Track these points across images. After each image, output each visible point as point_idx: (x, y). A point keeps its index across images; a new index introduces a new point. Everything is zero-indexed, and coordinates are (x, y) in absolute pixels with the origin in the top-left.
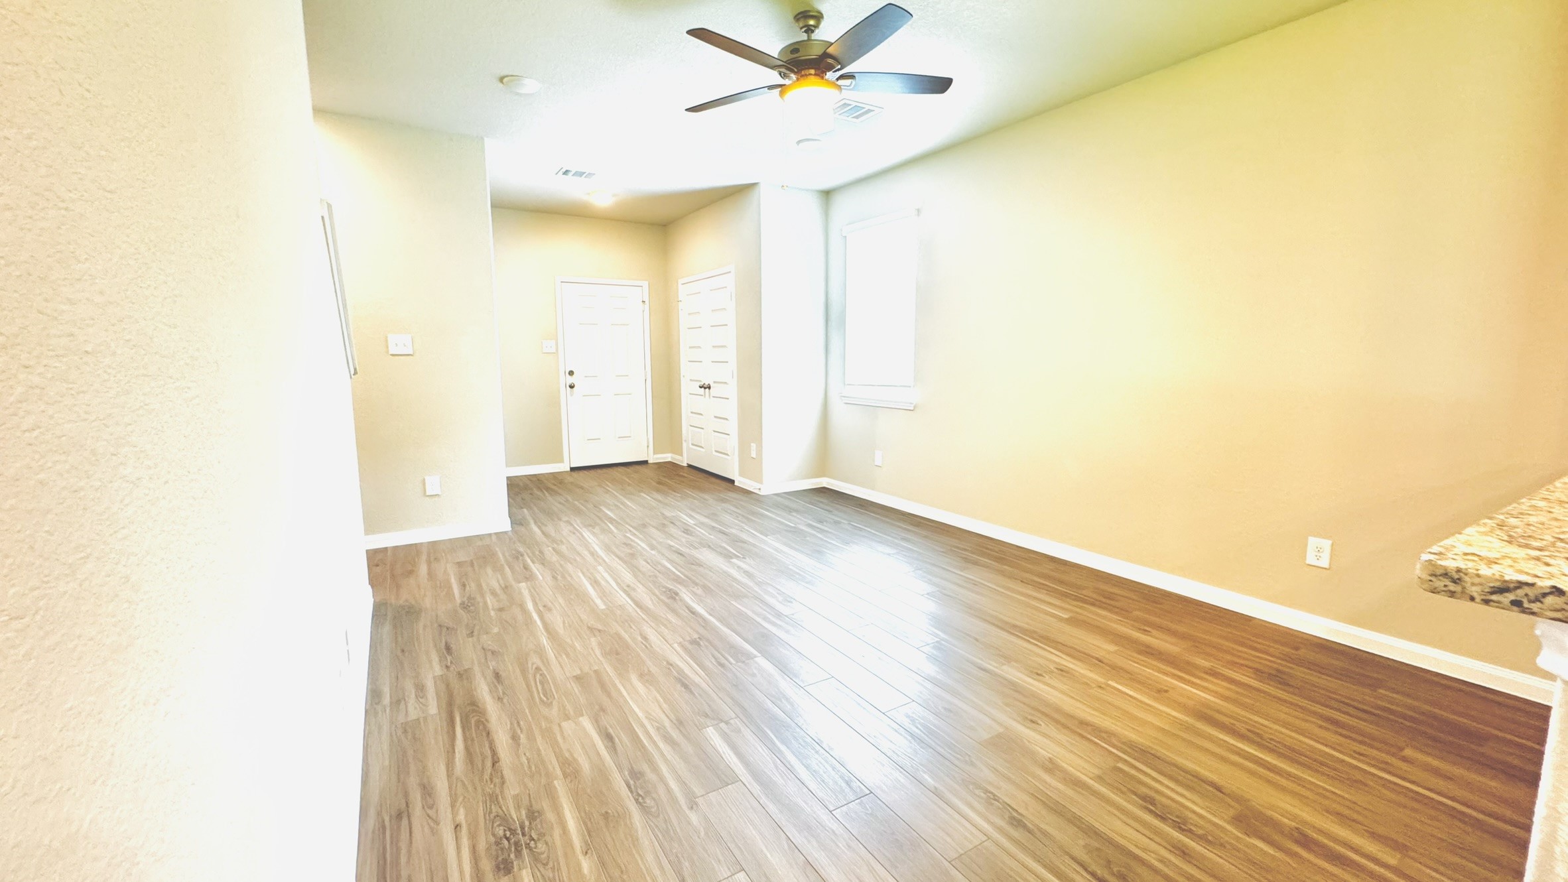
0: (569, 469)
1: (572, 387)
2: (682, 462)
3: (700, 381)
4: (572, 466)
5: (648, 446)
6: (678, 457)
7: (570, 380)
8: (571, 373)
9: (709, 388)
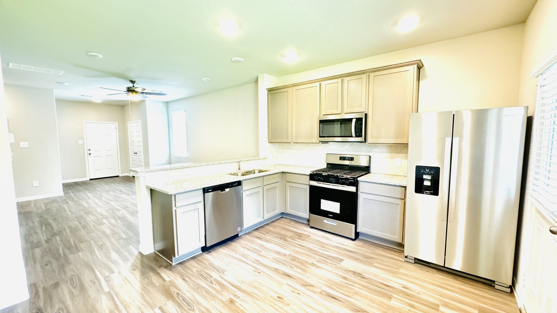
0: (89, 180)
1: (90, 154)
2: (131, 175)
3: (134, 151)
4: (90, 179)
5: (119, 171)
6: (130, 174)
7: (89, 152)
8: (89, 150)
9: (137, 153)
